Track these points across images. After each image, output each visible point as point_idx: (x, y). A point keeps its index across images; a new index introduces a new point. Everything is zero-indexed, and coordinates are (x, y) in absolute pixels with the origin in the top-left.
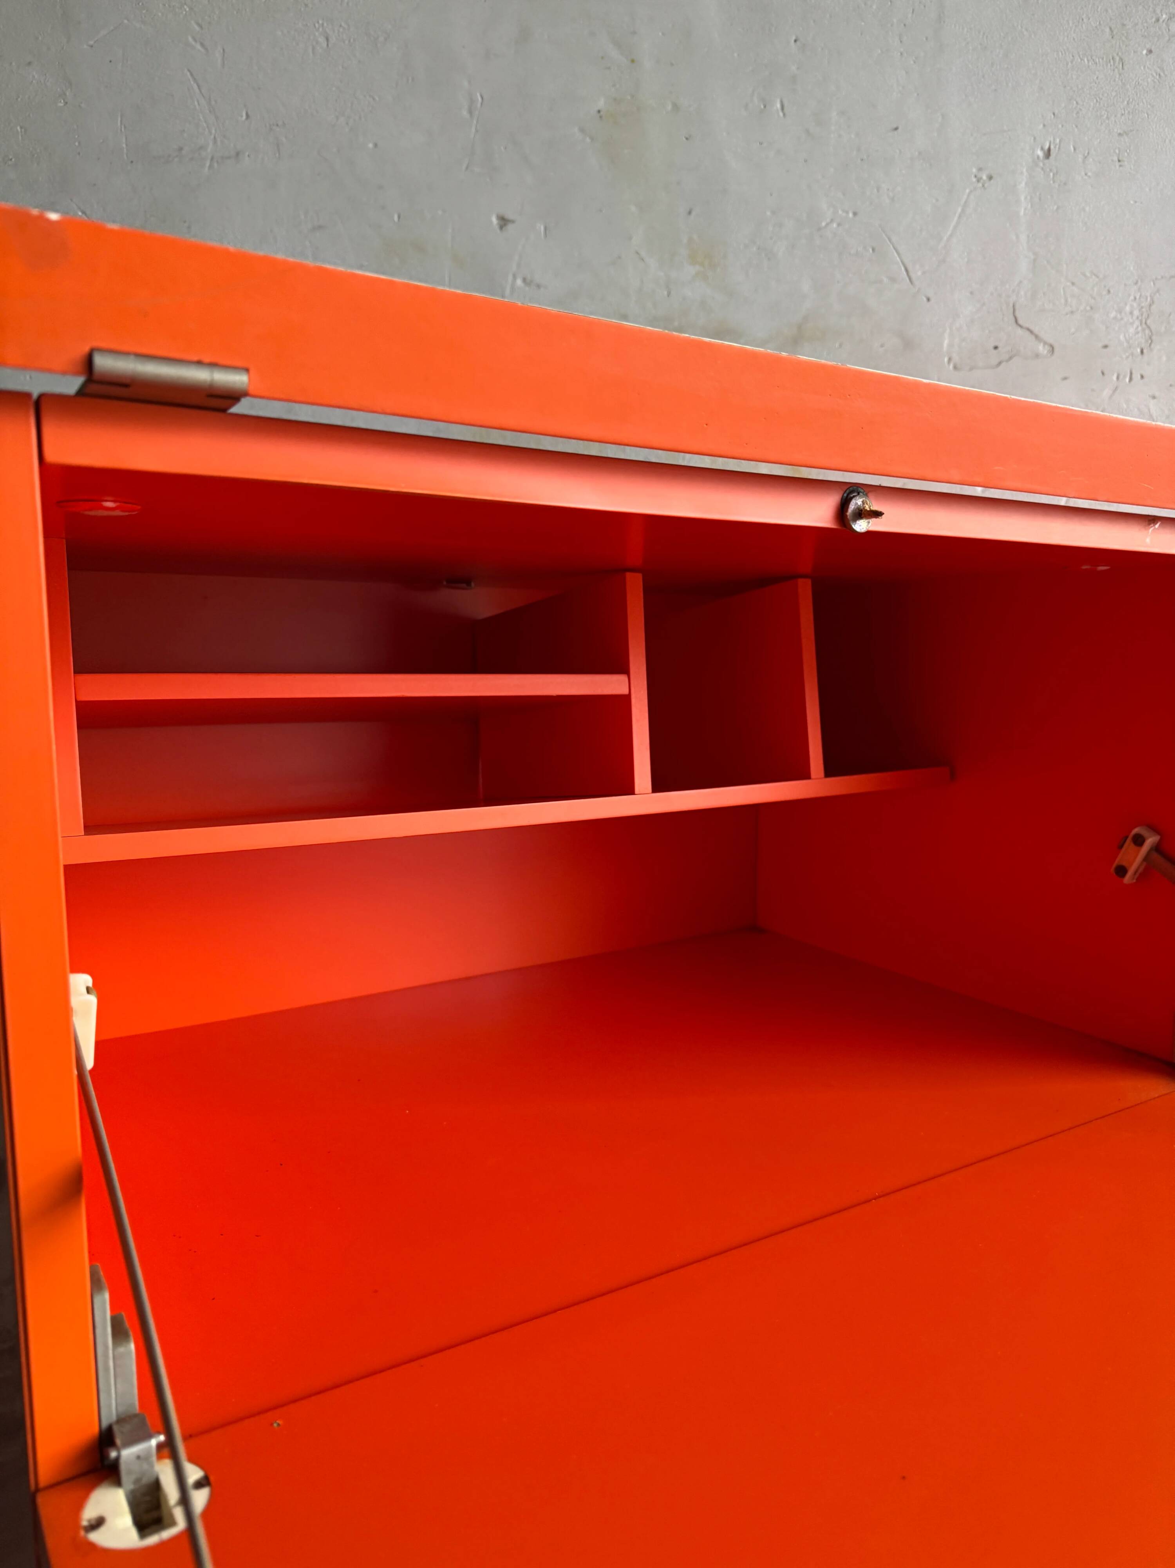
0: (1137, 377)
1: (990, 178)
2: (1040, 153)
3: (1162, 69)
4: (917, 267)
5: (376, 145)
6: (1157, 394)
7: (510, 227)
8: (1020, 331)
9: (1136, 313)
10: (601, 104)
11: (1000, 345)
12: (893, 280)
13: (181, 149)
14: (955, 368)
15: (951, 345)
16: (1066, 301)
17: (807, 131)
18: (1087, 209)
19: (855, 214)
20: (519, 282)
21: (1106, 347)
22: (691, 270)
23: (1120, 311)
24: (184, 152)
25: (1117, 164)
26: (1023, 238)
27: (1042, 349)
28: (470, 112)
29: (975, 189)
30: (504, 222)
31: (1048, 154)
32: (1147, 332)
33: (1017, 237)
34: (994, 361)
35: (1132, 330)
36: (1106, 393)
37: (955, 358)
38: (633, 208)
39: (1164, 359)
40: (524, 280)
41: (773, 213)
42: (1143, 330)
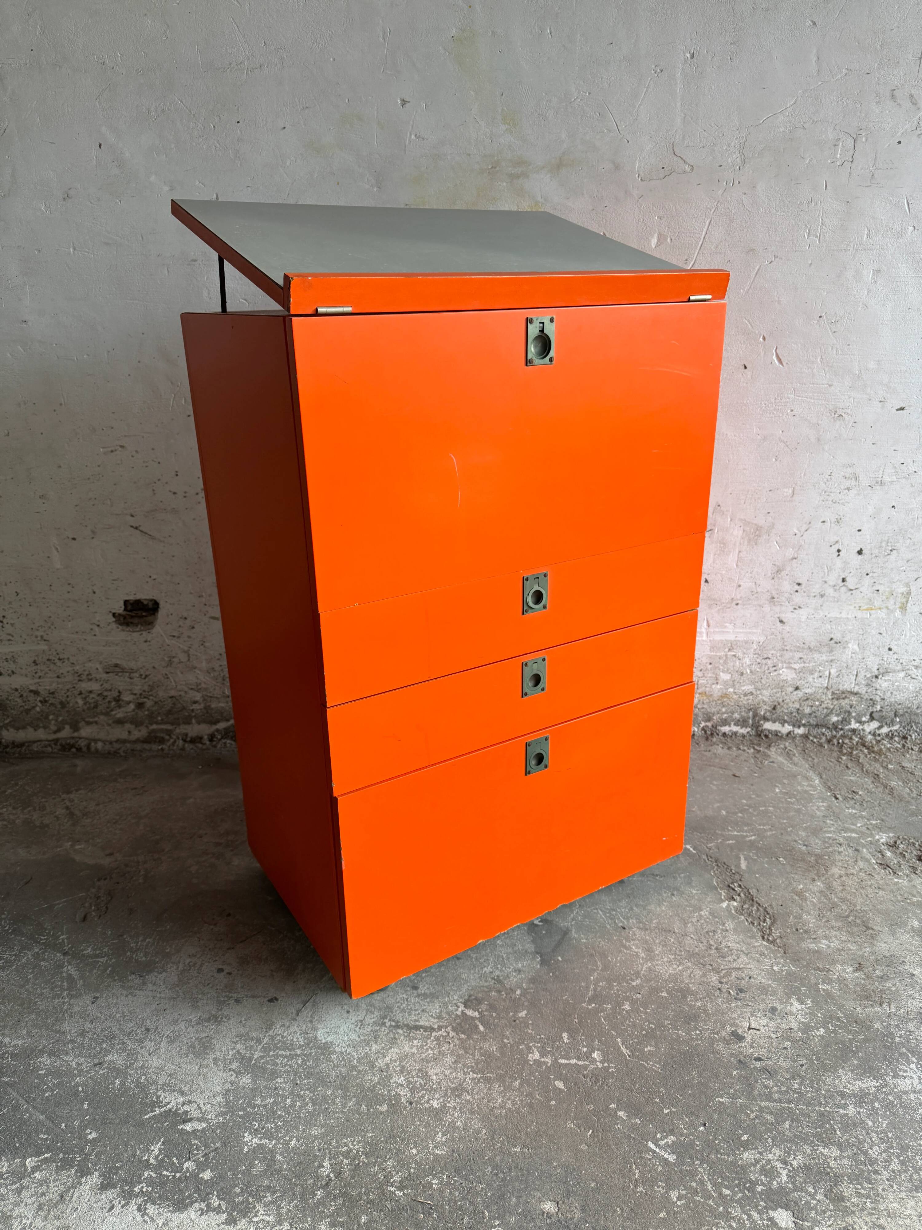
0: (736, 183)
1: (662, 71)
2: (688, 55)
3: (755, 4)
4: (622, 123)
5: (334, 59)
6: (746, 192)
7: (407, 105)
8: (675, 158)
9: (737, 146)
10: (454, 32)
11: (665, 167)
12: (609, 131)
13: (231, 64)
14: (641, 180)
15: (639, 167)
16: (701, 141)
17: (564, 46)
18: (713, 87)
19: (589, 93)
20: (413, 137)
21: (721, 166)
22: (503, 127)
23: (729, 145)
24: (232, 66)
25: (730, 61)
26: (679, 104)
27: (687, 168)
28: (384, 39)
29: (654, 78)
30: (404, 102)
31: (693, 56)
32: (743, 157)
33: (676, 105)
34: (662, 176)
35: (734, 156)
36: (720, 192)
37: (642, 175)
38: (472, 93)
39: (751, 172)
40: (416, 135)
41: (546, 94)
42: (741, 156)
